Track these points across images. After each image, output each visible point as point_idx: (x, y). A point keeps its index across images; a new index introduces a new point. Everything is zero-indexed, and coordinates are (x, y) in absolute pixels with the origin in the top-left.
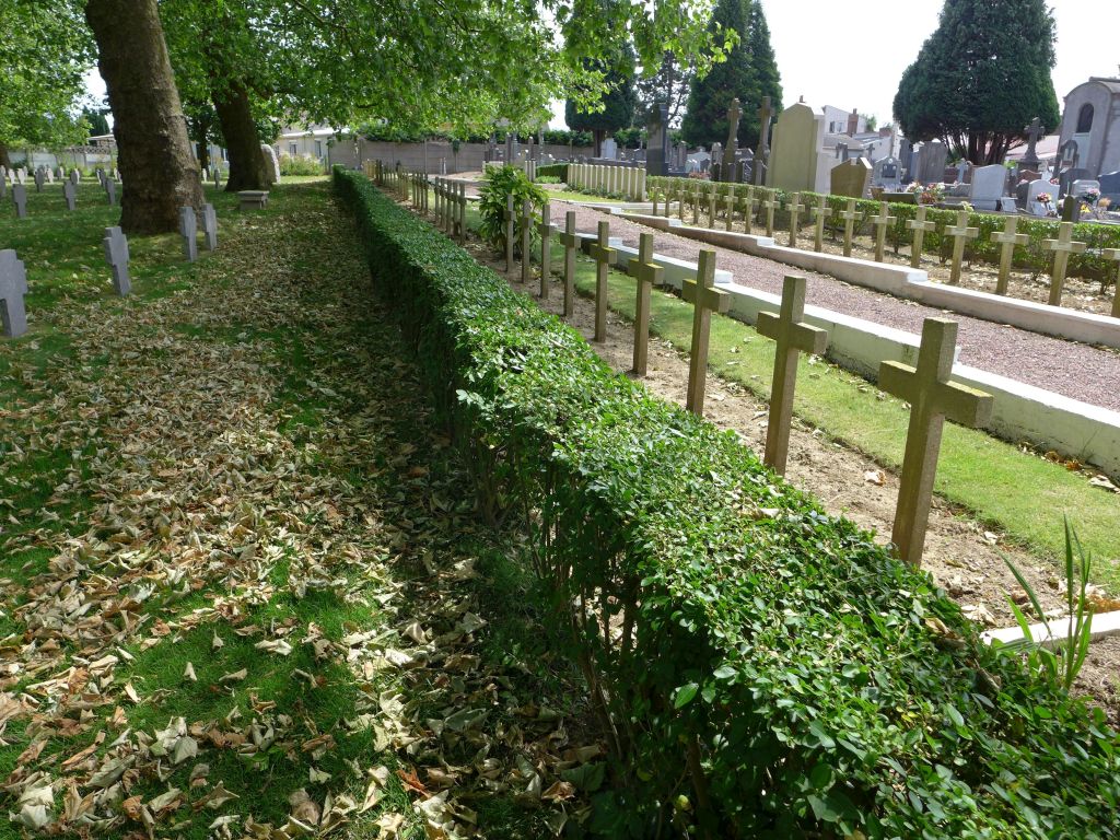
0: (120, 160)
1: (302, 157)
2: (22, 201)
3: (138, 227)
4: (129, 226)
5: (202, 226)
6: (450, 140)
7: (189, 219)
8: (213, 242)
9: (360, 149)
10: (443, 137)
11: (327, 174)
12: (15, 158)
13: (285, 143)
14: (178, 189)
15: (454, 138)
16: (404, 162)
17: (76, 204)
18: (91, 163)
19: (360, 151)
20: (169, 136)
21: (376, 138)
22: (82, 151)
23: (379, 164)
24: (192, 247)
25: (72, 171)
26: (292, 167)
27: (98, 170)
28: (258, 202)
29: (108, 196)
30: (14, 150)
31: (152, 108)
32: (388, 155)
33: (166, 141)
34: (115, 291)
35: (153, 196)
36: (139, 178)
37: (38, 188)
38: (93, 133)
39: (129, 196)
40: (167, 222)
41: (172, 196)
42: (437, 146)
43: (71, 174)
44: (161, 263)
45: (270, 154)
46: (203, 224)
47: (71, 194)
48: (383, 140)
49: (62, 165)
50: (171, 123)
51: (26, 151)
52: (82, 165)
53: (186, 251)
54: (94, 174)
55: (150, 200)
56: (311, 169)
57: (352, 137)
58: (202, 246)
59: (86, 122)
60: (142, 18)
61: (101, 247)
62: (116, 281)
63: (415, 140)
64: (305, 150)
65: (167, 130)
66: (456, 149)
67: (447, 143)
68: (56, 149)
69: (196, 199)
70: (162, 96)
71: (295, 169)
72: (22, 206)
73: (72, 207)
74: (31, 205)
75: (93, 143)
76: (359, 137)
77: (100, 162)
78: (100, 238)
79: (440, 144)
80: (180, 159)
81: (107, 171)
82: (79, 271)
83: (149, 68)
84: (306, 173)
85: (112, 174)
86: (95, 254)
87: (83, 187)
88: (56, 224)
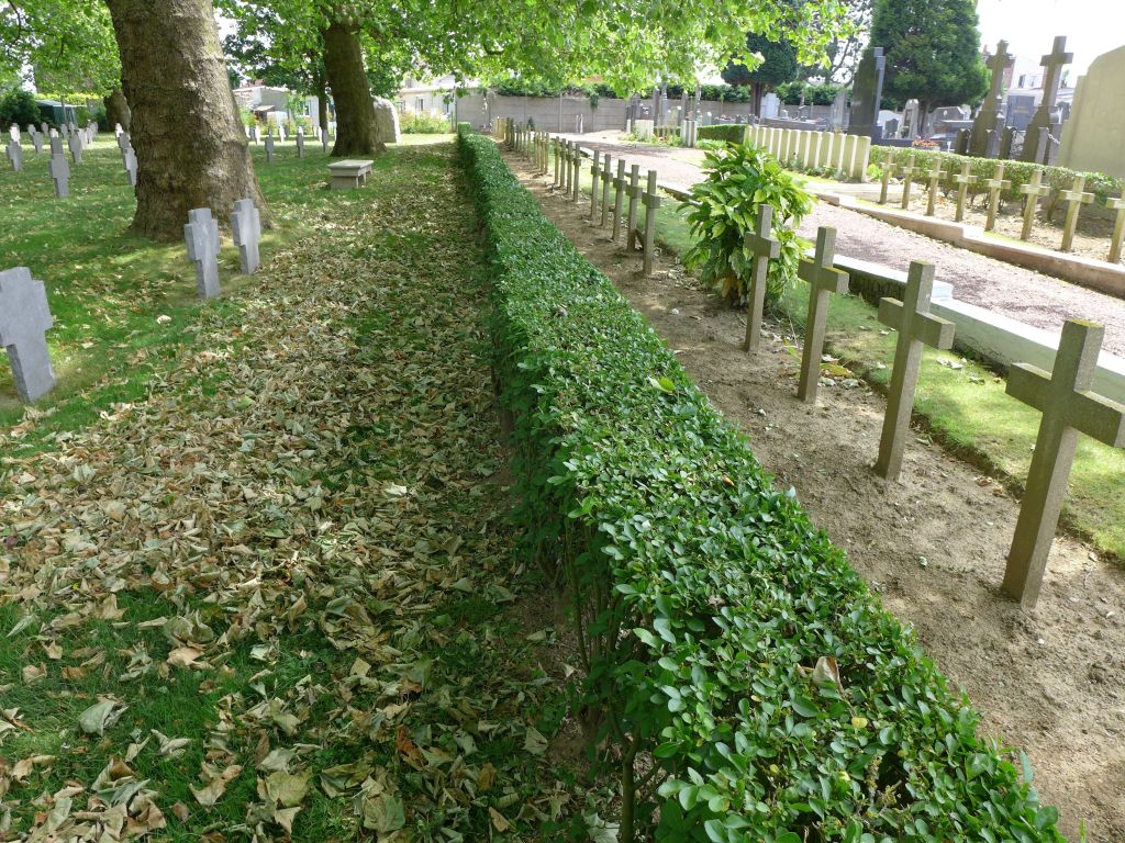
1: (428, 113)
6: (588, 94)
8: (253, 258)
9: (489, 104)
10: (580, 91)
11: (453, 132)
13: (412, 97)
15: (593, 93)
16: (536, 120)
19: (489, 108)
20: (198, 91)
21: (509, 92)
23: (510, 122)
26: (417, 123)
32: (519, 111)
33: (193, 97)
35: (175, 184)
36: (156, 155)
41: (202, 184)
42: (573, 101)
45: (389, 110)
48: (515, 95)
50: (203, 70)
55: (172, 189)
56: (436, 126)
57: (482, 91)
63: (549, 94)
64: (432, 105)
65: (195, 80)
66: (594, 105)
67: (584, 98)
70: (190, 28)
71: (420, 126)
76: (489, 91)
79: (577, 98)
80: (216, 125)
84: (431, 131)
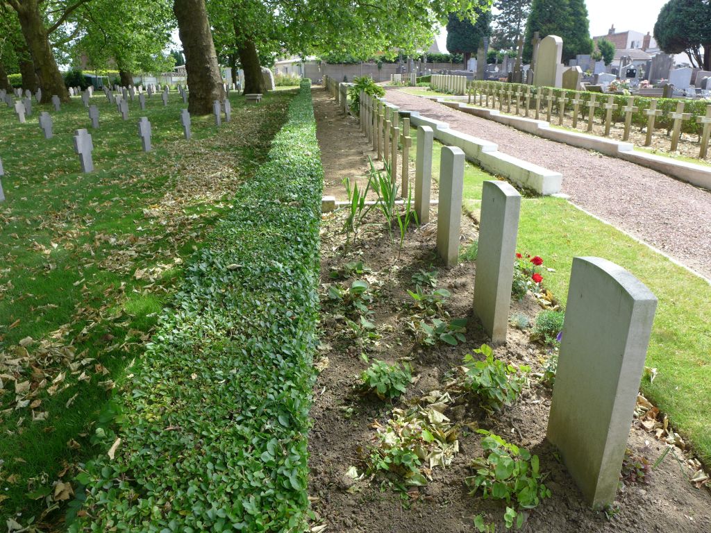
0: (188, 80)
1: (290, 76)
2: (143, 101)
3: (196, 112)
4: (192, 111)
5: (223, 111)
6: (376, 62)
7: (217, 106)
8: (229, 118)
10: (372, 60)
12: (136, 80)
13: (281, 67)
14: (214, 92)
15: (379, 61)
17: (168, 103)
18: (174, 82)
19: (322, 70)
20: (210, 67)
21: (333, 62)
22: (170, 76)
24: (219, 120)
25: (165, 87)
27: (178, 85)
28: (255, 100)
29: (183, 99)
30: (136, 76)
31: (202, 54)
32: (338, 73)
33: (208, 70)
34: (185, 137)
36: (196, 88)
37: (149, 96)
38: (177, 65)
39: (192, 96)
40: (209, 110)
41: (211, 96)
42: (369, 66)
43: (165, 88)
44: (205, 127)
45: (269, 74)
46: (224, 109)
47: (165, 98)
49: (159, 83)
50: (211, 61)
51: (141, 76)
52: (170, 83)
53: (216, 122)
54: (176, 88)
55: (201, 98)
56: (293, 82)
57: (319, 62)
58: (223, 120)
59: (172, 59)
60: (198, 11)
61: (179, 121)
62: (185, 133)
63: (355, 63)
64: (292, 71)
65: (209, 64)
66: (380, 67)
67: (374, 64)
68: (157, 74)
69: (222, 97)
70: (207, 48)
71: (285, 82)
72: (143, 104)
73: (166, 105)
74: (147, 104)
75: (176, 70)
76: (322, 62)
77: (178, 81)
78: (179, 118)
79: (370, 64)
80: (215, 78)
81: (183, 86)
82: (170, 130)
83: (201, 35)
84: (290, 85)
85: (185, 88)
86: (177, 123)
87: (171, 95)
88: (159, 112)
